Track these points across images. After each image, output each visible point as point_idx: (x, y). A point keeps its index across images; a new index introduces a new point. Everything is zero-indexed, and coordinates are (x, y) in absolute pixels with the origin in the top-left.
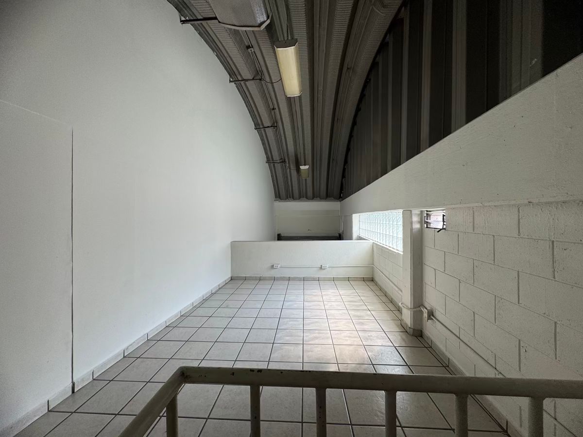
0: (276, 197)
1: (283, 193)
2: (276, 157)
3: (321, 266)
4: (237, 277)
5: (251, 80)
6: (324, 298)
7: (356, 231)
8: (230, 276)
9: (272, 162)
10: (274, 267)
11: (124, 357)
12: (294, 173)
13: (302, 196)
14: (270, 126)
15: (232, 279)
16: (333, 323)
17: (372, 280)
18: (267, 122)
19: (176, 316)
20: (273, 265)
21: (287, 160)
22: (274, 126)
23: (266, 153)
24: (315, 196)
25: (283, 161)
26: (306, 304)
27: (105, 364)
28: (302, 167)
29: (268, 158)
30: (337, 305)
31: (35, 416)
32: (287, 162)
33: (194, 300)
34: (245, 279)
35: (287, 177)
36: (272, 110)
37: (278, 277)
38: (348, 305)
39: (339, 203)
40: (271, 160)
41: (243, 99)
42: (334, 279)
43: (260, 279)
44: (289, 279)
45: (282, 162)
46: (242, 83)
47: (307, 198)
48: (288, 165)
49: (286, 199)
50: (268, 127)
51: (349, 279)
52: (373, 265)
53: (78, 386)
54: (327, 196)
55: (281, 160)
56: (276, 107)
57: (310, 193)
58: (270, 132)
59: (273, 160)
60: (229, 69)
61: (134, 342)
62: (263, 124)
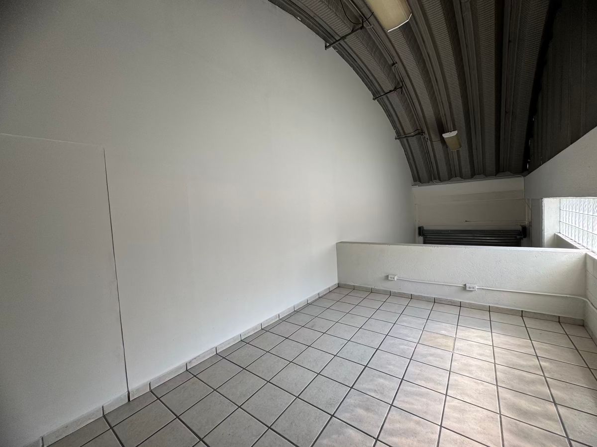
0: (415, 180)
1: (423, 173)
2: (409, 129)
3: (465, 285)
4: (345, 285)
5: (349, 34)
6: (458, 344)
7: (550, 226)
8: (336, 282)
9: (404, 136)
10: (389, 279)
11: (187, 370)
12: (438, 146)
13: (454, 175)
14: (392, 89)
15: (339, 286)
16: (455, 408)
17: (582, 325)
18: (388, 86)
19: (254, 329)
20: (388, 276)
21: (425, 130)
22: (399, 87)
23: (395, 127)
24: (475, 173)
25: (420, 132)
26: (420, 349)
27: (164, 376)
28: (445, 136)
29: (398, 133)
30: (480, 367)
31: (90, 419)
32: (426, 132)
33: (280, 312)
34: (354, 288)
35: (428, 153)
36: (390, 66)
37: (395, 292)
38: (504, 372)
39: (522, 179)
40: (402, 134)
41: (351, 65)
42: (490, 310)
43: (372, 291)
44: (411, 297)
45: (419, 134)
46: (342, 42)
47: (461, 177)
48: (427, 136)
49: (429, 182)
50: (391, 91)
51: (522, 314)
52: (586, 296)
53: (133, 395)
54: (499, 170)
55: (417, 132)
56: (397, 59)
57: (466, 169)
58: (395, 98)
59: (405, 134)
60: (323, 32)
61: (199, 356)
62: (384, 91)
